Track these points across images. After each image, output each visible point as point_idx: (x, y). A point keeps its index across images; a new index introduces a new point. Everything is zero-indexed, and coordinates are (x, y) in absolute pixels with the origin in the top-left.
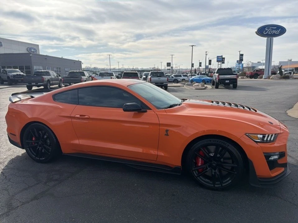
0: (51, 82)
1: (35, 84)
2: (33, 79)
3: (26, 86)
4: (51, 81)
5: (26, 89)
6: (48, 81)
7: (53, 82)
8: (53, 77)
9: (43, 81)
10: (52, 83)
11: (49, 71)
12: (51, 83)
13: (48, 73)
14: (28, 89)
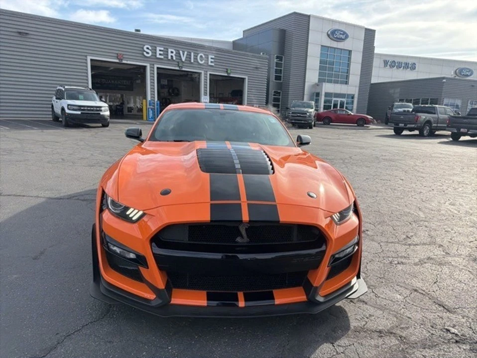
0: (434, 125)
1: (403, 125)
2: (402, 117)
3: (393, 128)
4: (434, 123)
5: (392, 132)
6: (428, 122)
7: (439, 125)
8: (442, 116)
9: (416, 121)
10: (437, 126)
11: (437, 106)
12: (434, 127)
13: (435, 110)
14: (395, 132)
